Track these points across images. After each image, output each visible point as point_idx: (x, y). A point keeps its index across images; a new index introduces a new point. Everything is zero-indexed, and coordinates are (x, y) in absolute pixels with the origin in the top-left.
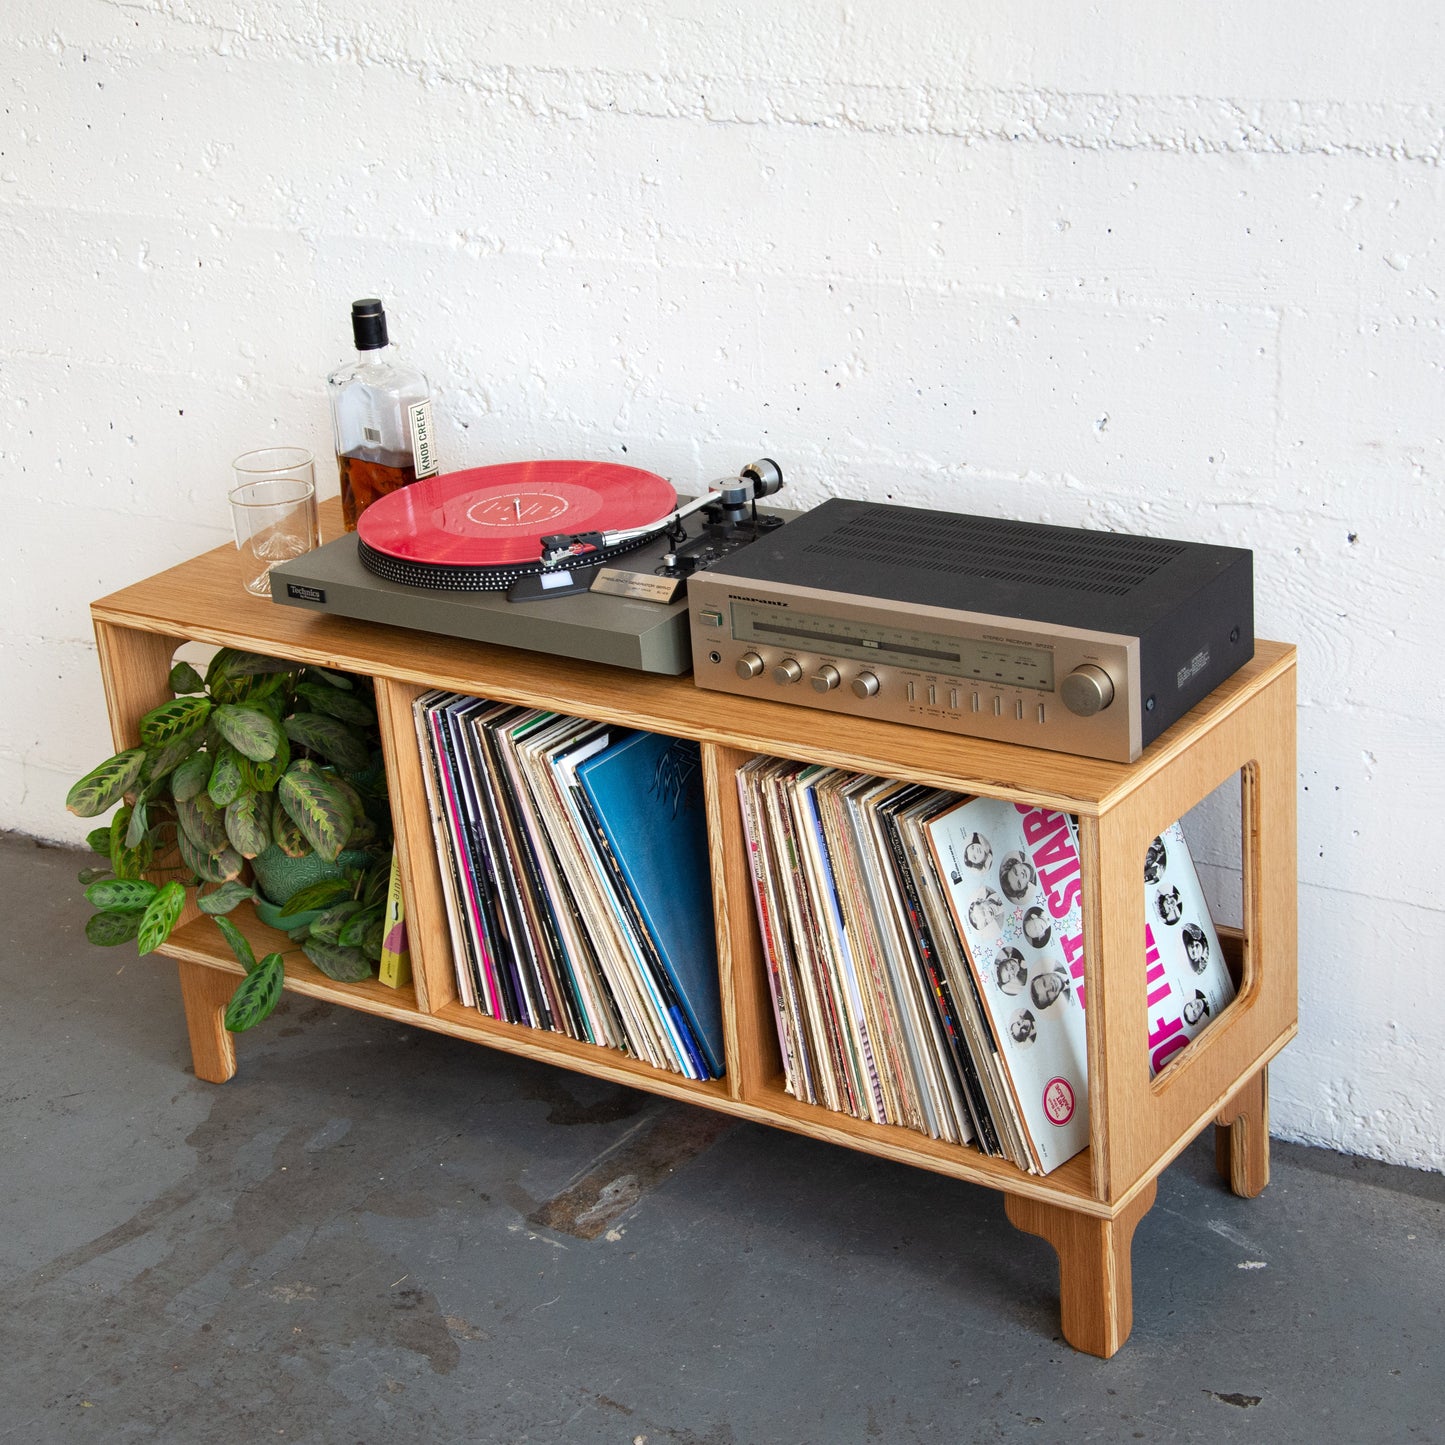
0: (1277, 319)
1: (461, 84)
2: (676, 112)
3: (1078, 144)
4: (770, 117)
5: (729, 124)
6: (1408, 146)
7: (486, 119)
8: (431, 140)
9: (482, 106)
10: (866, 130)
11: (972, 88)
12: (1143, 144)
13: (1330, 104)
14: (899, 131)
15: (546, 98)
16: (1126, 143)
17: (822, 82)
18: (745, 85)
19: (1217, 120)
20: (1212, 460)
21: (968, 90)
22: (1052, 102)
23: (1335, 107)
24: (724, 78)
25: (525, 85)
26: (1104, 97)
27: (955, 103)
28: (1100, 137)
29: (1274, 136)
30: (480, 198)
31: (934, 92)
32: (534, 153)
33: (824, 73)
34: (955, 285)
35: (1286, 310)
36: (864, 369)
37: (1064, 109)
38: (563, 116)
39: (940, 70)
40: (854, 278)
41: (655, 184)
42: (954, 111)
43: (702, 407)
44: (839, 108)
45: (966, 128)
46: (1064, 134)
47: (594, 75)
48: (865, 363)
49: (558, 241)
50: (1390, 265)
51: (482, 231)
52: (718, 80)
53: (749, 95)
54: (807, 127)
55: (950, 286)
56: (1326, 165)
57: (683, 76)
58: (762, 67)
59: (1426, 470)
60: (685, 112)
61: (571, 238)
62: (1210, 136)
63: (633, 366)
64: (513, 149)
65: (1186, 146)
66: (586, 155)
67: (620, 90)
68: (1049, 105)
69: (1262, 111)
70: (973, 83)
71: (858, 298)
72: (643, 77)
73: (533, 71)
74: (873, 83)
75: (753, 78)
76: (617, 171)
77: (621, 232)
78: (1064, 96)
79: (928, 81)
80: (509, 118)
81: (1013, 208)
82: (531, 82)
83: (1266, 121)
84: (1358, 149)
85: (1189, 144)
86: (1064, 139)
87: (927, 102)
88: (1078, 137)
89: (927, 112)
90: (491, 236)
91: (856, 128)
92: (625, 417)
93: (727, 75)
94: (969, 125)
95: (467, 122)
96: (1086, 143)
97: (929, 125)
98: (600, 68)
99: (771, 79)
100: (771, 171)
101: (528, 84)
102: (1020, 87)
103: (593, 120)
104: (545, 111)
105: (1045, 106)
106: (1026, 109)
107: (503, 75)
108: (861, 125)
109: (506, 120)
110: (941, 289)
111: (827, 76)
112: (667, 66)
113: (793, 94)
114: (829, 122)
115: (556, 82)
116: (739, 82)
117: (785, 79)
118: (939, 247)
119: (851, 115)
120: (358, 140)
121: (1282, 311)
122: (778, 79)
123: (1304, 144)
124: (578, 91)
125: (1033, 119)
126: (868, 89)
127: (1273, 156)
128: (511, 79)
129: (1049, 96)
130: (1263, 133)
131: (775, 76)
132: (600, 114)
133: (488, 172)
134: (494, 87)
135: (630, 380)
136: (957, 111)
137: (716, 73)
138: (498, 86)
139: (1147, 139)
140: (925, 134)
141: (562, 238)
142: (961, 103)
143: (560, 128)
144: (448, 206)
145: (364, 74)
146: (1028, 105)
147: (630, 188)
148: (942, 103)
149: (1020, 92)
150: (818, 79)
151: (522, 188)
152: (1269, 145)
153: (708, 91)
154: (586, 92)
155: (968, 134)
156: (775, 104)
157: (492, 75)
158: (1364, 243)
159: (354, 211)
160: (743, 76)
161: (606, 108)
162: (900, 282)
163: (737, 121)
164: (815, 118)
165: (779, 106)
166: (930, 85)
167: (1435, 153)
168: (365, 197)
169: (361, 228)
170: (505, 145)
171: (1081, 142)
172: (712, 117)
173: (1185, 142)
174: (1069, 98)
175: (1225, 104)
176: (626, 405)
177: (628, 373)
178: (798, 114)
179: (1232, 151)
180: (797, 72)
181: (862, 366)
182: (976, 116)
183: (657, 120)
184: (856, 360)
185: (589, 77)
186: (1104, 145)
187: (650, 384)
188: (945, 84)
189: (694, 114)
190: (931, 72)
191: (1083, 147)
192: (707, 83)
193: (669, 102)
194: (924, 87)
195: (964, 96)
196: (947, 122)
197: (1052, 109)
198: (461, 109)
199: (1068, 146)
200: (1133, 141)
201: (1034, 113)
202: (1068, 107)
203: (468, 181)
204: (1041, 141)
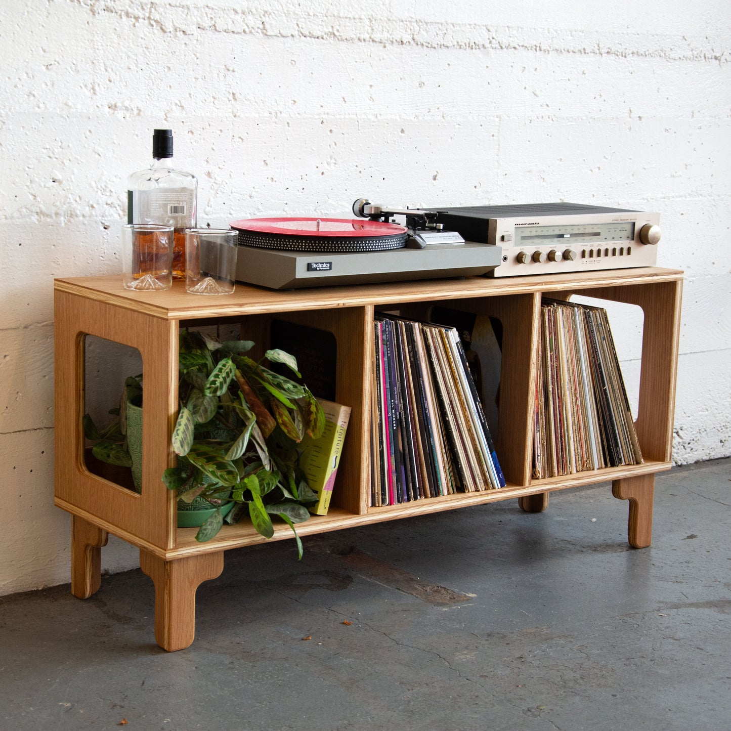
0: (499, 121)
1: (119, 14)
2: (247, 30)
3: (429, 46)
4: (296, 33)
5: (275, 37)
6: (542, 46)
7: (132, 35)
8: (95, 48)
9: (130, 27)
10: (342, 40)
11: (391, 19)
12: (454, 46)
13: (518, 28)
14: (356, 40)
15: (175, 23)
16: (449, 45)
17: (324, 15)
18: (286, 16)
19: (482, 35)
20: (475, 187)
21: (389, 20)
22: (421, 27)
23: (520, 29)
24: (276, 12)
25: (161, 14)
26: (442, 24)
27: (383, 27)
28: (439, 43)
29: (500, 42)
30: (125, 84)
31: (374, 22)
32: (161, 56)
33: (325, 11)
34: (378, 116)
35: (502, 117)
36: (335, 164)
37: (426, 30)
38: (182, 33)
39: (378, 11)
40: (334, 116)
41: (233, 71)
42: (381, 30)
43: (254, 194)
44: (331, 30)
45: (386, 39)
46: (425, 41)
47: (205, 9)
48: (336, 161)
49: (174, 107)
50: (535, 95)
51: (127, 103)
52: (272, 14)
53: (288, 22)
54: (313, 39)
55: (376, 117)
56: (515, 54)
57: (254, 12)
58: (295, 7)
59: (545, 180)
60: (253, 31)
61: (183, 104)
62: (479, 42)
63: (216, 176)
64: (148, 53)
65: (469, 47)
66: (193, 56)
67: (218, 19)
68: (420, 27)
69: (496, 31)
70: (391, 17)
71: (335, 126)
72: (232, 11)
73: (168, 6)
74: (349, 16)
75: (291, 13)
76: (212, 65)
77: (212, 100)
78: (426, 23)
79: (372, 15)
80: (148, 34)
81: (402, 77)
82: (165, 13)
83: (497, 35)
84: (526, 47)
85: (471, 46)
86: (424, 44)
87: (370, 26)
88: (431, 43)
89: (370, 31)
90: (133, 106)
91: (336, 39)
92: (211, 207)
93: (278, 11)
94: (387, 37)
95: (119, 36)
96: (434, 45)
97: (370, 38)
98: (209, 6)
99: (300, 13)
100: (293, 62)
101: (163, 14)
102: (410, 19)
103: (199, 35)
104: (171, 29)
105: (418, 28)
106: (411, 29)
107: (148, 8)
108: (340, 38)
109: (145, 35)
110: (373, 118)
111: (327, 12)
112: (246, 5)
113: (309, 21)
114: (325, 37)
115: (181, 13)
116: (283, 15)
117: (307, 14)
118: (371, 97)
119: (336, 33)
120: (41, 49)
121: (500, 117)
122: (303, 13)
123: (509, 45)
124: (193, 18)
125: (413, 35)
126: (345, 19)
127: (498, 51)
128: (153, 10)
129: (420, 24)
130: (496, 40)
131: (302, 11)
132: (203, 32)
133: (131, 67)
134: (142, 16)
135: (214, 184)
136: (383, 31)
137: (272, 9)
138: (144, 14)
139: (456, 43)
140: (367, 42)
141: (176, 104)
142: (385, 27)
143: (179, 40)
144: (103, 89)
145: (49, 5)
146: (412, 28)
147: (218, 74)
148: (377, 27)
149: (410, 22)
150: (322, 14)
151: (152, 76)
152: (498, 46)
153: (265, 19)
154: (199, 19)
155: (386, 42)
156: (300, 26)
157: (139, 8)
158: (527, 86)
159: (36, 94)
160: (286, 12)
161: (208, 28)
162: (355, 116)
163: (279, 35)
164: (319, 34)
165: (302, 28)
166: (373, 18)
167: (549, 49)
168: (44, 86)
169: (41, 105)
170: (143, 51)
171: (431, 45)
172: (269, 34)
173: (469, 44)
174: (429, 24)
175: (484, 28)
176: (212, 199)
177: (213, 181)
178: (311, 32)
179: (485, 48)
180: (312, 10)
181: (334, 162)
182: (390, 33)
183: (236, 36)
184: (331, 159)
185: (201, 11)
186: (439, 46)
187: (225, 185)
188: (380, 17)
189: (257, 32)
190: (373, 11)
191: (432, 47)
192: (266, 15)
193: (245, 25)
194: (369, 19)
195: (386, 23)
196: (377, 37)
197: (421, 30)
198: (117, 29)
199: (425, 47)
200: (450, 44)
201: (414, 32)
202: (428, 29)
203: (117, 73)
204: (414, 45)
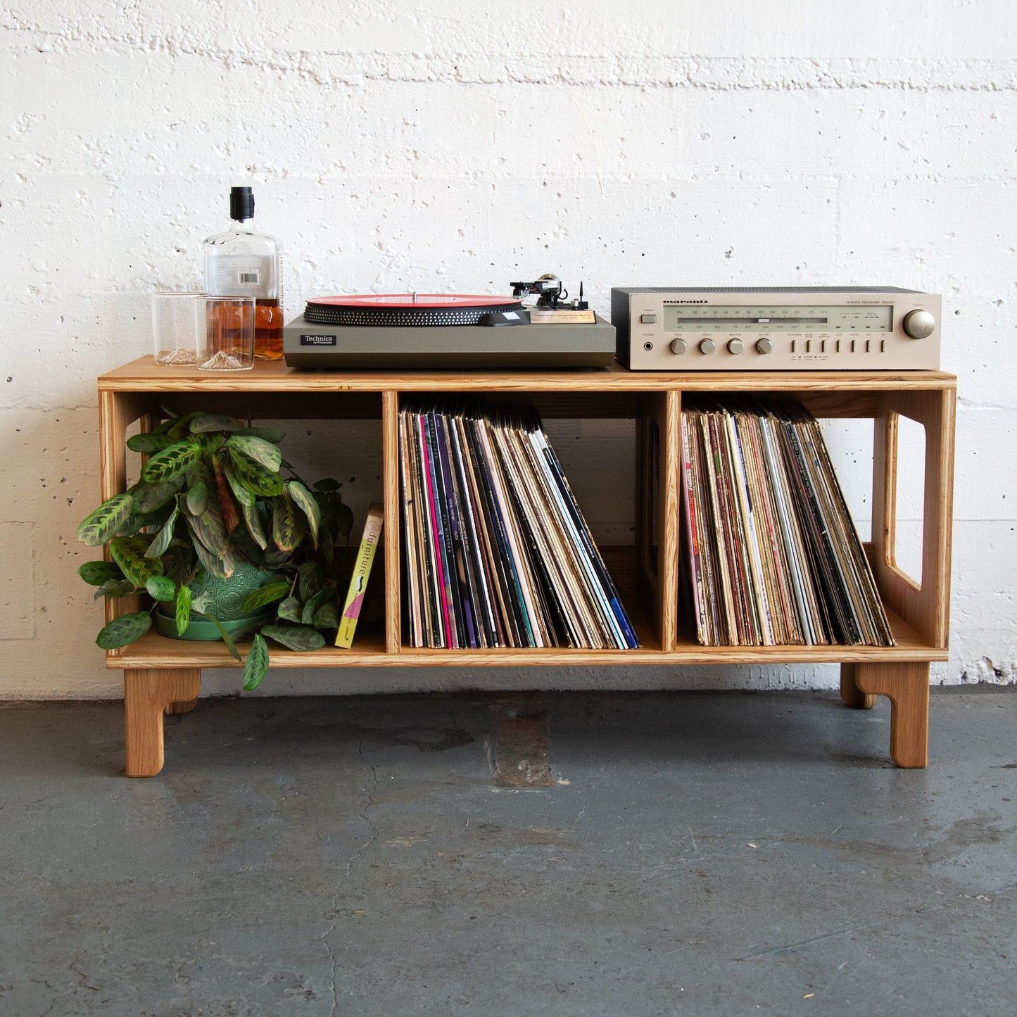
0: (837, 182)
1: (260, 66)
2: (434, 77)
3: (716, 87)
4: (505, 78)
5: (475, 84)
6: (912, 82)
7: (278, 88)
8: (229, 105)
9: (275, 80)
10: (574, 84)
11: (650, 56)
12: (757, 86)
13: (869, 60)
14: (598, 84)
15: (332, 72)
16: (747, 86)
17: (546, 55)
18: (489, 58)
19: (803, 70)
20: (798, 268)
21: (648, 57)
22: (701, 63)
23: (871, 61)
24: (474, 55)
25: (315, 64)
26: (735, 59)
27: (638, 65)
28: (731, 83)
29: (837, 78)
30: (268, 143)
31: (623, 60)
32: (316, 110)
33: (547, 50)
34: (633, 176)
35: (843, 176)
36: (566, 235)
37: (709, 67)
38: (343, 84)
39: (629, 46)
40: (563, 176)
41: (414, 125)
42: (636, 70)
43: (443, 270)
44: (556, 72)
45: (644, 80)
46: (708, 81)
47: (373, 55)
48: (567, 231)
49: (332, 167)
50: (902, 147)
51: (269, 164)
52: (469, 56)
53: (491, 64)
54: (531, 84)
55: (630, 177)
56: (865, 94)
57: (442, 54)
58: (502, 47)
59: (924, 261)
60: (441, 78)
61: (343, 165)
62: (799, 79)
63: (389, 247)
64: (298, 108)
65: (783, 86)
66: (359, 109)
67: (392, 65)
68: (699, 65)
69: (830, 65)
70: (651, 53)
71: (565, 189)
72: (412, 56)
73: (323, 54)
74: (583, 55)
75: (496, 54)
76: (384, 118)
77: (385, 159)
78: (709, 59)
79: (620, 52)
80: (298, 87)
81: (672, 127)
82: (320, 62)
83: (831, 70)
84: (884, 84)
85: (786, 85)
86: (707, 85)
87: (619, 65)
88: (717, 83)
89: (618, 71)
90: (276, 167)
91: (567, 83)
92: (381, 283)
93: (476, 53)
94: (646, 79)
95: (261, 91)
96: (722, 86)
97: (619, 80)
98: (378, 51)
99: (509, 54)
100: (503, 113)
101: (317, 63)
102: (681, 55)
103: (367, 85)
104: (329, 80)
105: (697, 66)
106: (683, 67)
107: (297, 58)
108: (571, 81)
109: (295, 88)
110: (624, 179)
111: (550, 51)
112: (431, 48)
113: (523, 63)
114: (548, 81)
115: (341, 61)
116: (485, 57)
117: (519, 54)
118: (621, 153)
119: (565, 76)
120: (163, 107)
121: (841, 178)
122: (514, 54)
123: (853, 82)
124: (358, 66)
125: (688, 74)
126: (578, 59)
127: (834, 90)
128: (304, 60)
129: (699, 59)
130: (829, 77)
131: (511, 52)
132: (373, 81)
133: (276, 124)
134: (288, 66)
135: (386, 257)
136: (638, 70)
137: (467, 52)
138: (292, 65)
139: (760, 83)
140: (615, 85)
141: (335, 165)
142: (642, 65)
143: (339, 92)
144: (239, 149)
145: (174, 61)
146: (686, 66)
147: (393, 129)
148: (629, 65)
149: (681, 58)
150: (543, 53)
151: (304, 134)
152: (833, 84)
153: (460, 63)
154: (366, 68)
155: (644, 84)
156: (510, 69)
157: (287, 58)
158: (887, 136)
159: (155, 157)
160: (488, 53)
161: (379, 77)
162: (595, 176)
163: (481, 82)
164: (538, 78)
165: (513, 72)
166: (621, 55)
167: (926, 86)
168: (166, 147)
169: (161, 168)
170: (293, 106)
171: (719, 86)
172: (462, 80)
173: (783, 83)
174: (713, 61)
175: (808, 61)
176: (382, 274)
177: (385, 252)
178: (527, 76)
179: (811, 88)
180: (528, 49)
181: (565, 232)
182: (651, 73)
183: (419, 84)
184: (560, 229)
185: (368, 57)
186: (732, 87)
187: (402, 258)
188: (632, 54)
189: (448, 79)
190: (622, 47)
191: (720, 89)
192: (460, 58)
193: (430, 72)
194: (616, 57)
195: (644, 61)
196: (631, 78)
197: (701, 67)
198: (258, 82)
199: (709, 89)
200: (750, 84)
201: (689, 70)
202: (711, 66)
203: (259, 131)
204: (692, 87)
